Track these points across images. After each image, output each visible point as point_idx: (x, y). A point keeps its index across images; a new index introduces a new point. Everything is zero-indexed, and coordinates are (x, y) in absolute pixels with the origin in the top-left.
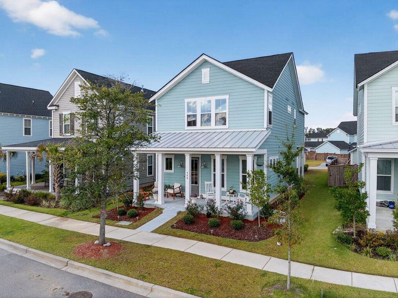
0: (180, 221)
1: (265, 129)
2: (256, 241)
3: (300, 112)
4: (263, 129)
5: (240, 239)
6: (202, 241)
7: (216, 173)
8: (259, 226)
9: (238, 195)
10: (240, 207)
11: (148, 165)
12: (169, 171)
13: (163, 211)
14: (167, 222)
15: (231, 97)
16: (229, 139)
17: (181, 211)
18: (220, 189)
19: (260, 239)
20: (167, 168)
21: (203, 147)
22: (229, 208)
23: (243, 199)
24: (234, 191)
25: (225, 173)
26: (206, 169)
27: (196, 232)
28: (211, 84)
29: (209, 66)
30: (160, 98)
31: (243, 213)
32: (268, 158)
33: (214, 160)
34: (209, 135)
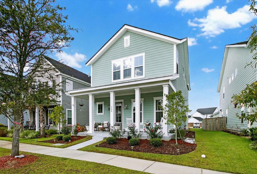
0: (104, 142)
5: (161, 154)
6: (122, 155)
8: (177, 144)
13: (93, 137)
15: (146, 54)
17: (107, 137)
19: (182, 153)
20: (99, 112)
24: (150, 124)
26: (127, 110)
27: (118, 149)
28: (131, 47)
29: (131, 34)
30: (94, 63)
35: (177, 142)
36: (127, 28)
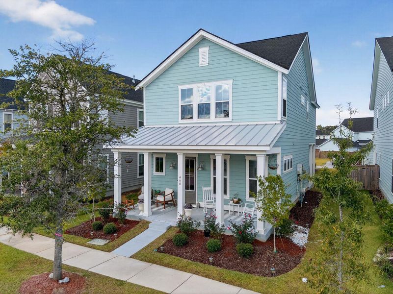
0: (169, 241)
1: (279, 122)
2: (272, 275)
3: (312, 105)
4: (277, 122)
5: (250, 272)
6: (197, 273)
7: (216, 176)
8: (275, 251)
9: (244, 205)
10: (248, 225)
11: (138, 165)
12: (159, 173)
14: (153, 242)
15: (235, 83)
16: (233, 134)
17: (172, 225)
18: (222, 197)
19: (278, 272)
20: (157, 170)
21: (199, 144)
22: (234, 226)
23: (252, 211)
24: (239, 200)
25: (228, 177)
26: (203, 172)
27: (190, 258)
28: (211, 66)
29: (210, 44)
30: (148, 85)
31: (253, 232)
32: (282, 158)
33: (215, 161)
34: (208, 129)
35: (275, 249)
36: (203, 36)
